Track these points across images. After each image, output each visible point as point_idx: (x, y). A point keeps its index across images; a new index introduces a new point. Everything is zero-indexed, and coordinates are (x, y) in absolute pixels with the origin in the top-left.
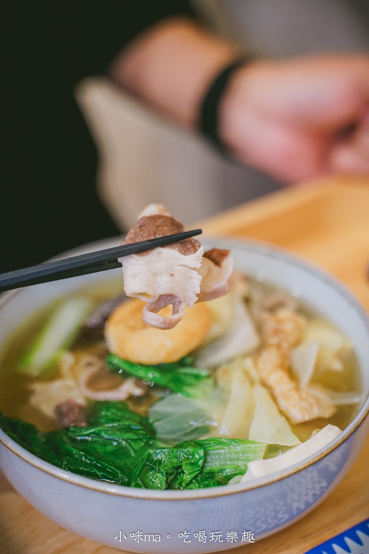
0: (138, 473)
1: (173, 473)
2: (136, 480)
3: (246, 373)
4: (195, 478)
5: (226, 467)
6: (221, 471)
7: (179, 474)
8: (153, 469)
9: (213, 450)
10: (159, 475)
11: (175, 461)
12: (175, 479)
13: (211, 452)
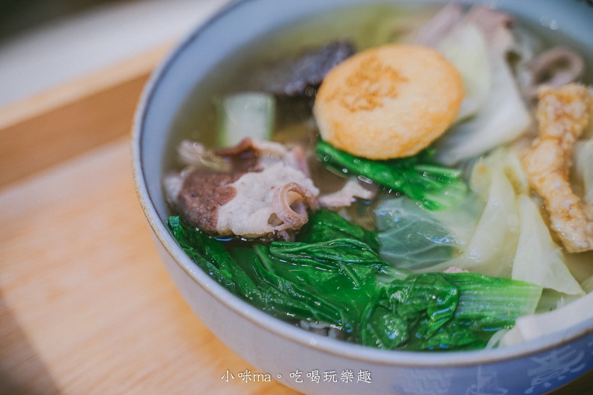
0: (368, 316)
1: (415, 319)
2: (366, 327)
3: (509, 174)
4: (445, 326)
5: (486, 313)
6: (479, 318)
7: (423, 319)
8: (388, 311)
9: (469, 290)
10: (398, 321)
11: (417, 302)
12: (418, 325)
13: (467, 292)
